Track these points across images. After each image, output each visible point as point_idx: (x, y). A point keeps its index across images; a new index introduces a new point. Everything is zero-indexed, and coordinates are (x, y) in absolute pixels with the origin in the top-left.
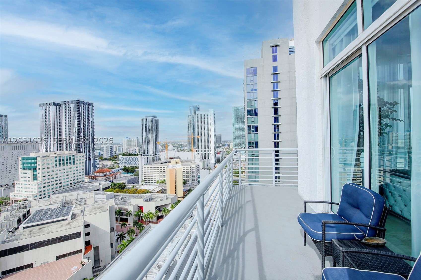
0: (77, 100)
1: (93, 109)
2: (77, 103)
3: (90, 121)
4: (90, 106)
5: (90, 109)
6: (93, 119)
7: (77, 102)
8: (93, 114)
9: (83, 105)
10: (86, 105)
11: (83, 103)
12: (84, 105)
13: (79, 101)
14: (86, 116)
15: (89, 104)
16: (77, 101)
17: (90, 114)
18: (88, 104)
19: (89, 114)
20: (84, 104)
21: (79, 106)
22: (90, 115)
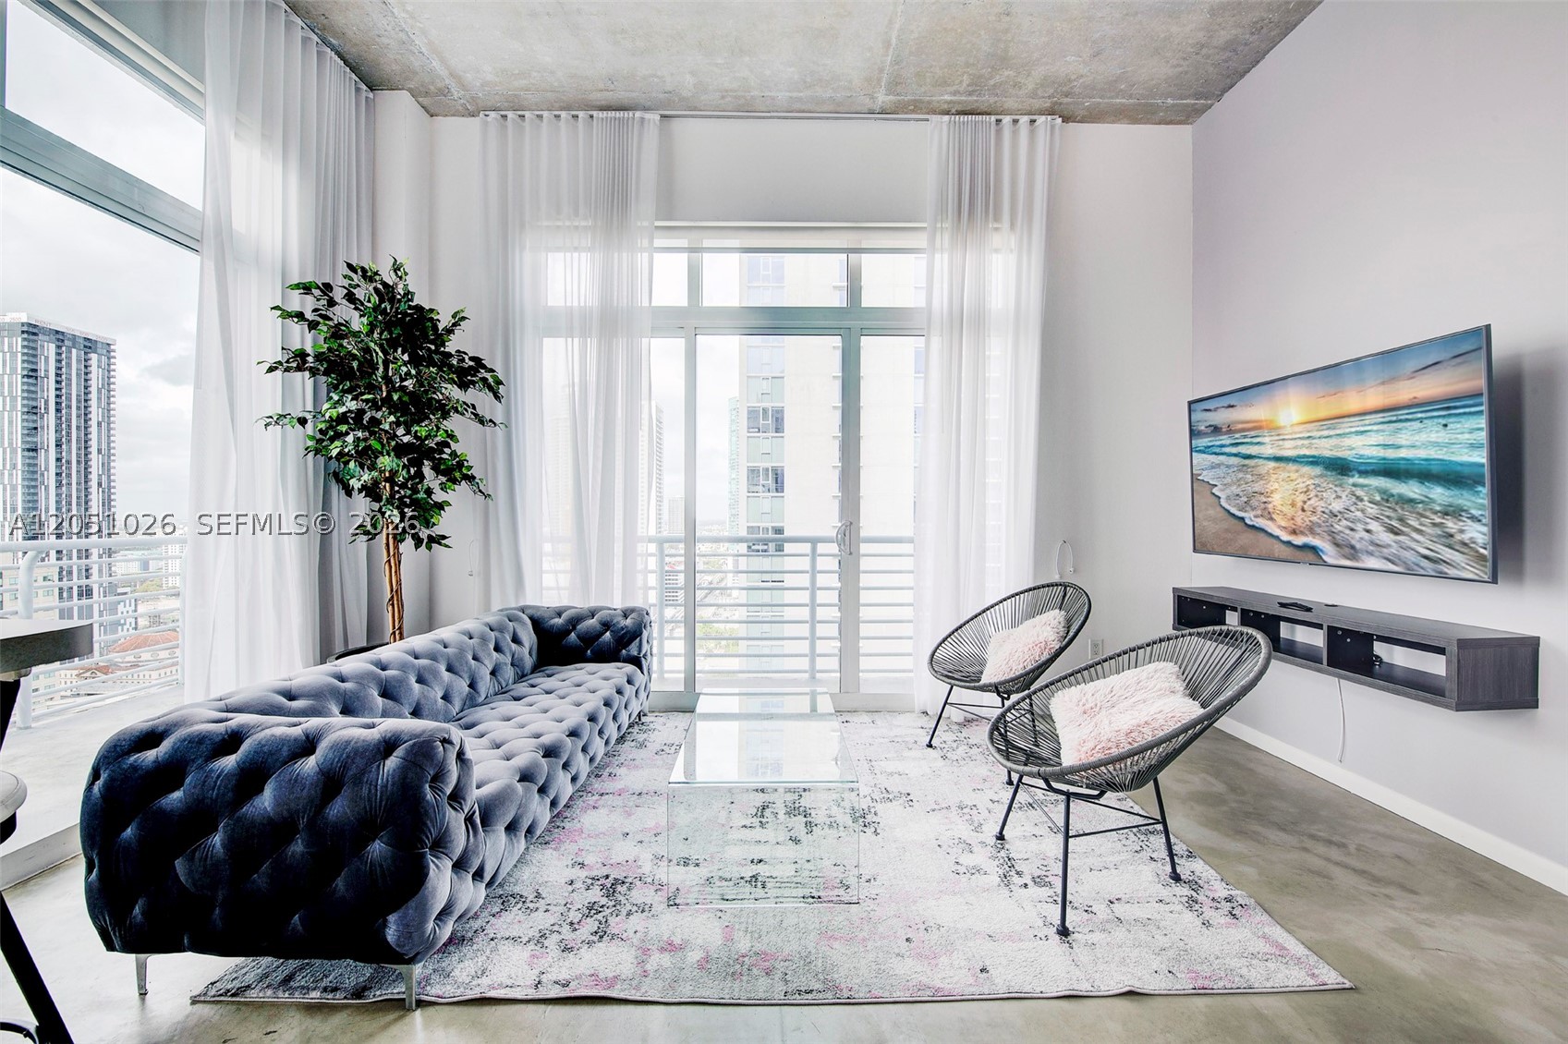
0: (23, 324)
1: (112, 367)
2: (25, 336)
3: (93, 423)
4: (94, 357)
5: (94, 369)
6: (109, 411)
7: (23, 332)
8: (109, 391)
9: (59, 347)
10: (74, 351)
11: (59, 337)
12: (64, 349)
13: (35, 326)
14: (69, 399)
15: (90, 345)
16: (25, 329)
17: (94, 390)
18: (85, 347)
19: (86, 388)
20: (63, 341)
21: (35, 349)
22: (94, 396)
